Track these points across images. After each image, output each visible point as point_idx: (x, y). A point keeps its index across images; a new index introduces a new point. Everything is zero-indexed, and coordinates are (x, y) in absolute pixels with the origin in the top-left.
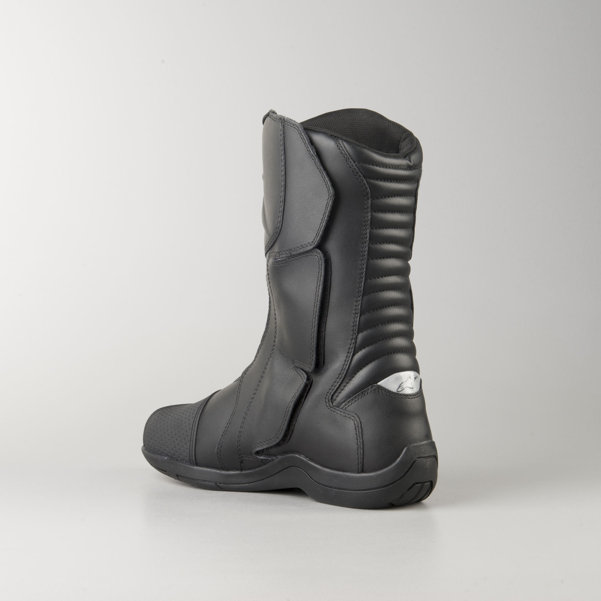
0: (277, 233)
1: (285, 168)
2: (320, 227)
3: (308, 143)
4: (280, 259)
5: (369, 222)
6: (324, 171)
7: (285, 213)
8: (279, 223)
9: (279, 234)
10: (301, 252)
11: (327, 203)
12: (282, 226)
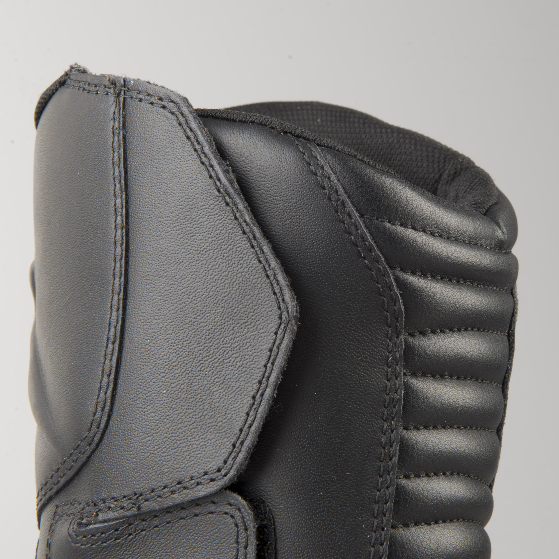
0: (93, 440)
1: (127, 235)
2: (246, 420)
3: (212, 153)
4: (97, 526)
5: (399, 407)
6: (266, 241)
7: (121, 376)
8: (99, 409)
9: (98, 445)
10: (177, 501)
11: (274, 343)
12: (109, 417)
